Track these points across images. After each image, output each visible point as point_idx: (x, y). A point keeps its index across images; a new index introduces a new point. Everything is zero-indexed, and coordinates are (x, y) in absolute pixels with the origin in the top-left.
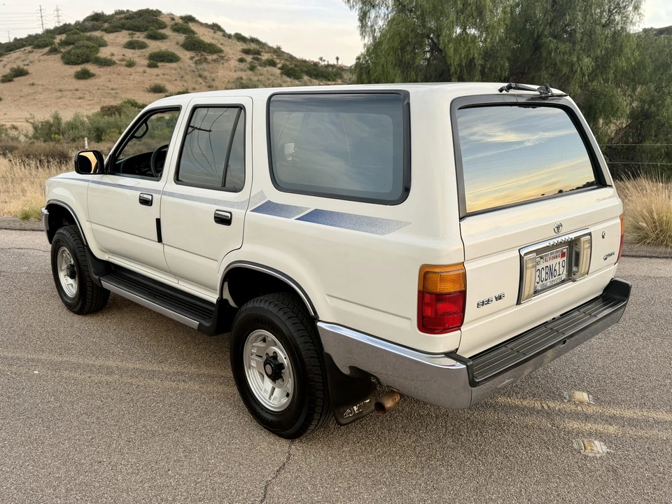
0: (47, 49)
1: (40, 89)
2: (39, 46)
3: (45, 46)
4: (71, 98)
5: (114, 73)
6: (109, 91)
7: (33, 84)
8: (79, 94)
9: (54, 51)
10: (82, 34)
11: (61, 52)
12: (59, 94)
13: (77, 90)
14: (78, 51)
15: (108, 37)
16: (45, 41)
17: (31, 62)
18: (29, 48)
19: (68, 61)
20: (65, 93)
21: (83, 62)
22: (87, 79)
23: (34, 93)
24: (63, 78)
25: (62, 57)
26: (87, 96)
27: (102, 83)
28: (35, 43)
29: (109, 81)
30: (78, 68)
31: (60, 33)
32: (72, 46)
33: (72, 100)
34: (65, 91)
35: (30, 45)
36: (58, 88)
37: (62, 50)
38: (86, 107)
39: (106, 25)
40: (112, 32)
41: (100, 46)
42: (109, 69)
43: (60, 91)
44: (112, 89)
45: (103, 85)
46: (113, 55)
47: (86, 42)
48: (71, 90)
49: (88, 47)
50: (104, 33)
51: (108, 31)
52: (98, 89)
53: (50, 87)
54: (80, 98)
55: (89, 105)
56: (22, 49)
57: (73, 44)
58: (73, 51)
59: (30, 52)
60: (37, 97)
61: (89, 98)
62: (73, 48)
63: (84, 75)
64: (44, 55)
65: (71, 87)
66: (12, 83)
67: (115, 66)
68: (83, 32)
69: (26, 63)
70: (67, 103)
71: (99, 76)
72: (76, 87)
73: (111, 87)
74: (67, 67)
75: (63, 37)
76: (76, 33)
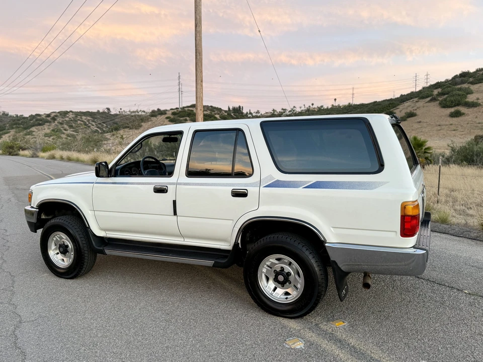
0: (429, 99)
1: (425, 125)
2: (423, 98)
3: (427, 97)
4: (447, 130)
5: (479, 112)
6: (475, 125)
7: (420, 122)
8: (453, 127)
9: (434, 100)
10: (453, 87)
11: (439, 100)
12: (439, 128)
13: (451, 125)
14: (452, 99)
15: (473, 87)
16: (427, 94)
17: (418, 108)
18: (416, 99)
19: (444, 105)
20: (443, 127)
21: (455, 106)
22: (458, 117)
23: (421, 127)
24: (441, 117)
25: (440, 104)
26: (460, 128)
27: (470, 120)
28: (420, 96)
29: (476, 117)
30: (452, 110)
31: (436, 88)
32: (447, 96)
33: (448, 132)
34: (443, 125)
35: (416, 97)
36: (438, 123)
37: (439, 99)
38: (460, 136)
39: (471, 79)
40: (477, 84)
41: (467, 94)
42: (475, 109)
43: (439, 125)
44: (479, 123)
45: (471, 121)
46: (478, 99)
47: (458, 92)
48: (447, 125)
49: (459, 95)
50: (469, 85)
51: (472, 83)
52: (468, 124)
53: (431, 123)
54: (454, 130)
55: (462, 135)
56: (412, 100)
57: (447, 94)
58: (448, 99)
59: (417, 102)
60: (423, 130)
61: (462, 130)
62: (448, 97)
63: (457, 114)
64: (427, 102)
65: (447, 123)
66: (406, 121)
67: (480, 107)
68: (453, 85)
69: (415, 108)
70: (445, 133)
71: (468, 115)
72: (451, 122)
73: (478, 122)
74: (443, 110)
75: (440, 90)
76: (450, 87)
